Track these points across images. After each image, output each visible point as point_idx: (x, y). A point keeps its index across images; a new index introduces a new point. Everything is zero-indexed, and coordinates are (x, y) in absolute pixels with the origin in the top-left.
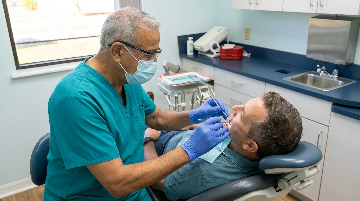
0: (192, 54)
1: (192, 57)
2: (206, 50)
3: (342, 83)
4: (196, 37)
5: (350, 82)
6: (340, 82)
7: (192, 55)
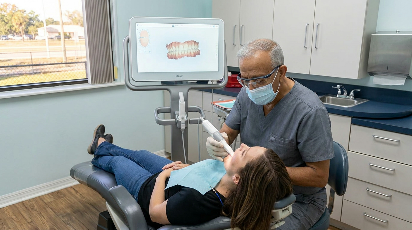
3: (357, 102)
5: (364, 101)
6: (356, 101)
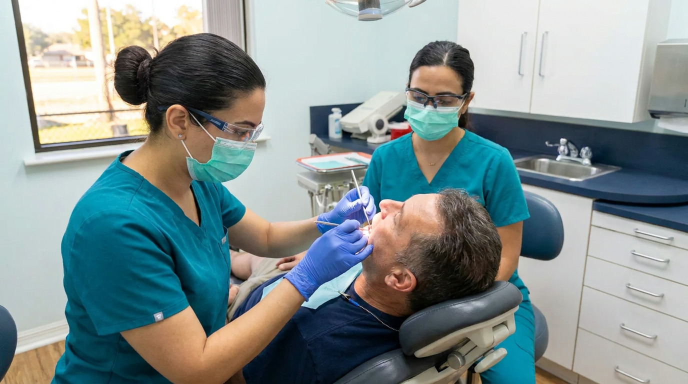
0: (339, 136)
1: (340, 141)
2: (364, 130)
4: (347, 109)
6: (595, 170)
7: (339, 139)
